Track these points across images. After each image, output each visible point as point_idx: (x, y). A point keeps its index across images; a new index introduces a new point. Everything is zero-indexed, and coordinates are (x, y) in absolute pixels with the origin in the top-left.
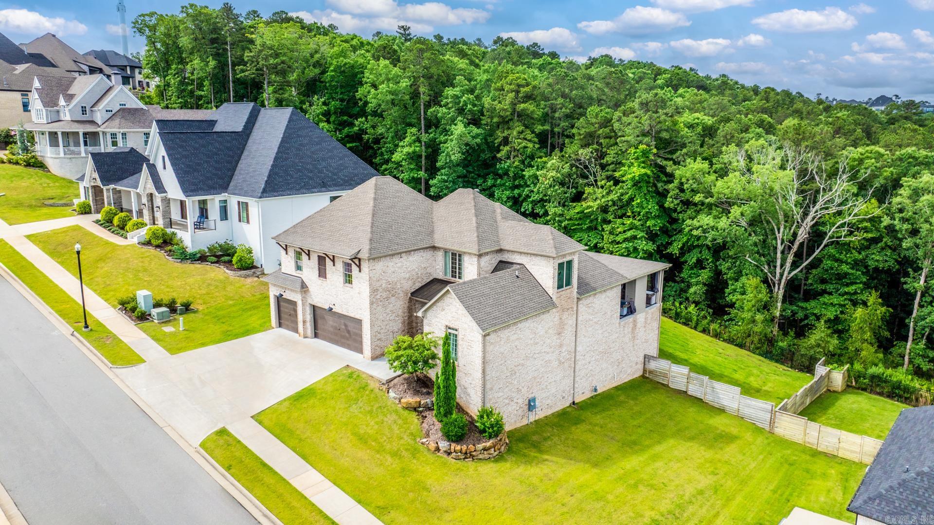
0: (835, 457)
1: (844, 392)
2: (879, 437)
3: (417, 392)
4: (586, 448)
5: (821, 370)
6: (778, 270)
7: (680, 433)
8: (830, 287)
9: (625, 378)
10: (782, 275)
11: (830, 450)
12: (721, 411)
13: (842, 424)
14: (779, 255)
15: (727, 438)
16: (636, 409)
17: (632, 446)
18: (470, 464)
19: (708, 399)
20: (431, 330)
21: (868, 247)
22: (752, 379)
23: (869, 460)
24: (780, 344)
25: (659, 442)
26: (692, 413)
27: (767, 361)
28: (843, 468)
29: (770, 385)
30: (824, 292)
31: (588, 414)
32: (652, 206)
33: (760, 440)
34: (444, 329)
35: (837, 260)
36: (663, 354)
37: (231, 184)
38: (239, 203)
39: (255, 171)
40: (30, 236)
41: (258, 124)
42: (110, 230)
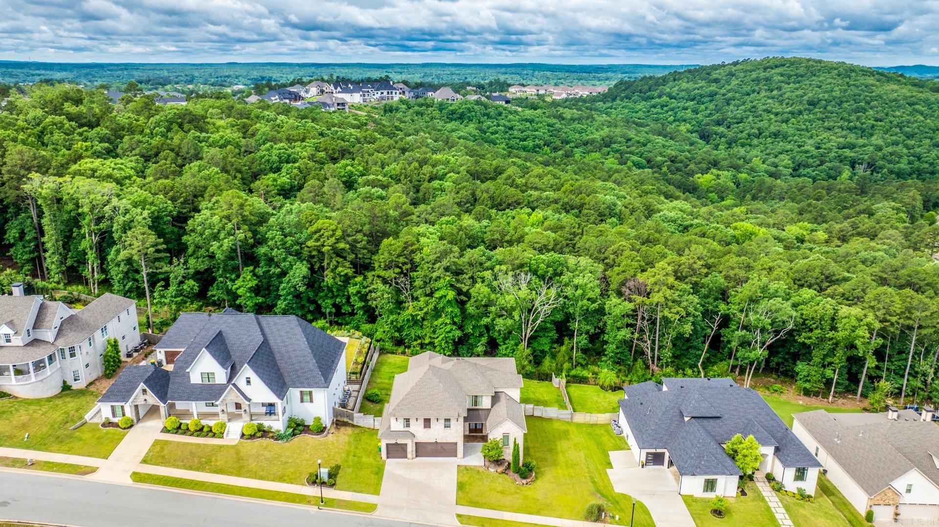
5: (556, 380)
11: (594, 422)
12: (550, 419)
14: (523, 326)
18: (535, 485)
19: (544, 416)
20: (494, 437)
28: (603, 429)
33: (574, 428)
34: (501, 435)
37: (287, 380)
38: (301, 392)
39: (302, 368)
40: (144, 461)
41: (267, 330)
42: (192, 435)
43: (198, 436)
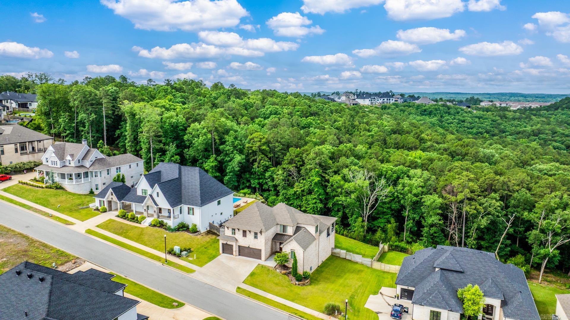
0: (389, 272)
1: (388, 251)
2: (399, 265)
3: (284, 269)
4: (328, 279)
5: (381, 246)
6: (365, 212)
7: (349, 271)
8: (381, 216)
9: (328, 256)
10: (366, 214)
11: (388, 271)
12: (357, 263)
13: (389, 262)
14: (365, 207)
15: (360, 271)
16: (335, 265)
17: (338, 276)
18: (305, 287)
19: (353, 260)
20: (285, 251)
21: (391, 202)
22: (361, 251)
23: (398, 272)
24: (368, 237)
25: (345, 275)
26: (350, 265)
27: (364, 243)
28: (391, 275)
29: (367, 252)
30: (379, 217)
31: (323, 269)
32: (321, 191)
33: (369, 270)
34: (290, 250)
35: (382, 207)
36: (336, 247)
37: (183, 200)
38: (188, 208)
39: (192, 195)
40: (98, 226)
41: (183, 173)
42: (128, 220)
43: (130, 221)
